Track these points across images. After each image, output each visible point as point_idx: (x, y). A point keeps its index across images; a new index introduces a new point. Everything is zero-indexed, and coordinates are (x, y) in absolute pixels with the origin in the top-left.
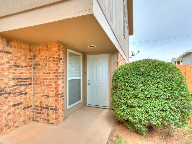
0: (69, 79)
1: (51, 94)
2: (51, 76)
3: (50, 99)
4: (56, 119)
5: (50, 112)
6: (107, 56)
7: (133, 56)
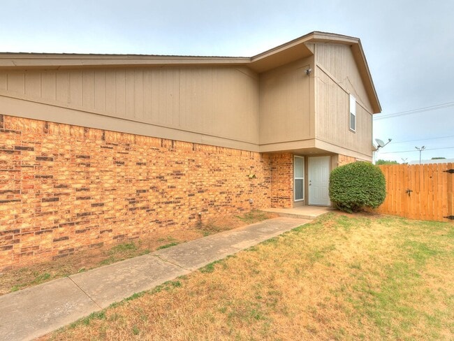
0: (295, 178)
1: (285, 188)
2: (285, 176)
3: (285, 192)
4: (289, 205)
5: (285, 200)
6: (328, 157)
7: (379, 146)
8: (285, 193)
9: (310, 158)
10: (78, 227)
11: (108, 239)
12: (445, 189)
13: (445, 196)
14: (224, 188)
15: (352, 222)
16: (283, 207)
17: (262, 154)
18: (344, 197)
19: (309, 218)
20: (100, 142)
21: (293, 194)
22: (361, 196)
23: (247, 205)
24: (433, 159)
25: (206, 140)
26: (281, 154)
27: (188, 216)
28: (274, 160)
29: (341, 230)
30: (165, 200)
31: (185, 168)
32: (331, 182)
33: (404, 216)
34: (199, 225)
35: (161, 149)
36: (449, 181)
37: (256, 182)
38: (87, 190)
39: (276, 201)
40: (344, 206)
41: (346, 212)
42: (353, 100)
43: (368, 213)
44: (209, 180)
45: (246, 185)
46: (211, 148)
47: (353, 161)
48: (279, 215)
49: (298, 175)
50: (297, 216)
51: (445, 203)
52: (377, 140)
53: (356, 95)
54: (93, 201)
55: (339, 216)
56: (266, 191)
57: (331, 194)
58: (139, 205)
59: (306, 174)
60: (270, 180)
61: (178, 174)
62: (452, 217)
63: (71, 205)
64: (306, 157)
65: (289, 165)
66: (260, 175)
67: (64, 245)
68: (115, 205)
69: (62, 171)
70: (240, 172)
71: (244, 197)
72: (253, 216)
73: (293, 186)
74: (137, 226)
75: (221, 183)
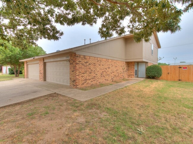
1: (132, 72)
2: (132, 69)
4: (134, 77)
6: (145, 63)
7: (160, 59)
8: (132, 74)
9: (139, 63)
10: (94, 79)
11: (98, 83)
12: (178, 72)
13: (178, 74)
14: (118, 72)
15: (153, 81)
16: (132, 77)
17: (126, 62)
18: (150, 74)
19: (141, 80)
20: (97, 60)
21: (134, 74)
22: (155, 74)
23: (122, 77)
24: (181, 62)
25: (114, 59)
26: (131, 62)
27: (111, 79)
28: (129, 64)
29: (150, 82)
30: (107, 74)
31: (110, 66)
32: (146, 70)
33: (167, 80)
34: (113, 81)
35: (106, 62)
36: (179, 70)
37: (124, 70)
38: (95, 71)
39: (129, 76)
40: (150, 77)
41: (151, 79)
42: (152, 45)
43: (157, 79)
44: (115, 69)
45: (122, 71)
46: (115, 61)
47: (152, 64)
48: (131, 80)
49: (136, 68)
50: (137, 80)
51: (178, 76)
52: (159, 57)
53: (153, 44)
54: (96, 74)
55: (149, 80)
56: (127, 73)
57: (146, 73)
58: (103, 75)
59: (138, 68)
60: (128, 70)
61: (109, 68)
62: (180, 80)
63: (93, 74)
64: (138, 63)
65: (134, 65)
66: (126, 68)
67: (92, 83)
68: (99, 75)
69: (92, 67)
70: (121, 67)
71: (122, 74)
72: (124, 80)
73: (135, 72)
74: (102, 80)
75: (117, 70)
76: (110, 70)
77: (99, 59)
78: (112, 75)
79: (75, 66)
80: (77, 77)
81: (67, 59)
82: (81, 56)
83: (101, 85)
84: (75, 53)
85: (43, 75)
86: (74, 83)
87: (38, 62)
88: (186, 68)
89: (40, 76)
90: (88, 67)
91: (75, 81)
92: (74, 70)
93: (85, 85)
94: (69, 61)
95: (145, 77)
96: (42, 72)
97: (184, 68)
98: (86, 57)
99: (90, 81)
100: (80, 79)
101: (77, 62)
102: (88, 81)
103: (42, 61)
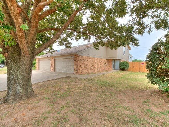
4: (112, 69)
6: (119, 60)
10: (87, 70)
11: (89, 72)
13: (139, 67)
17: (106, 59)
18: (122, 67)
21: (112, 67)
22: (125, 67)
23: (104, 69)
25: (99, 57)
26: (110, 60)
27: (97, 70)
28: (109, 61)
30: (94, 67)
33: (132, 71)
34: (98, 72)
35: (94, 59)
37: (106, 65)
38: (88, 65)
39: (109, 68)
40: (122, 69)
42: (124, 48)
43: (126, 71)
44: (99, 64)
45: (104, 65)
46: (99, 59)
47: (124, 61)
48: (110, 71)
49: (113, 63)
50: (113, 71)
51: (139, 69)
55: (121, 71)
56: (107, 67)
57: (120, 67)
58: (92, 68)
59: (115, 63)
60: (108, 64)
61: (96, 63)
62: (140, 71)
63: (87, 67)
64: (115, 60)
65: (112, 62)
66: (106, 63)
67: (86, 72)
68: (90, 67)
69: (86, 62)
70: (103, 63)
71: (104, 67)
72: (105, 71)
73: (112, 66)
74: (92, 71)
75: (101, 65)
76: (96, 64)
77: (90, 58)
78: (98, 67)
79: (78, 62)
80: (79, 68)
81: (72, 57)
82: (81, 56)
83: (92, 73)
84: (78, 55)
85: (53, 67)
86: (77, 71)
87: (50, 59)
88: (143, 63)
89: (51, 68)
90: (84, 62)
91: (77, 70)
92: (77, 64)
93: (82, 73)
94: (74, 59)
95: (119, 69)
96: (53, 65)
97: (142, 63)
98: (83, 57)
99: (85, 70)
100: (80, 69)
101: (79, 59)
102: (84, 71)
103: (53, 58)
